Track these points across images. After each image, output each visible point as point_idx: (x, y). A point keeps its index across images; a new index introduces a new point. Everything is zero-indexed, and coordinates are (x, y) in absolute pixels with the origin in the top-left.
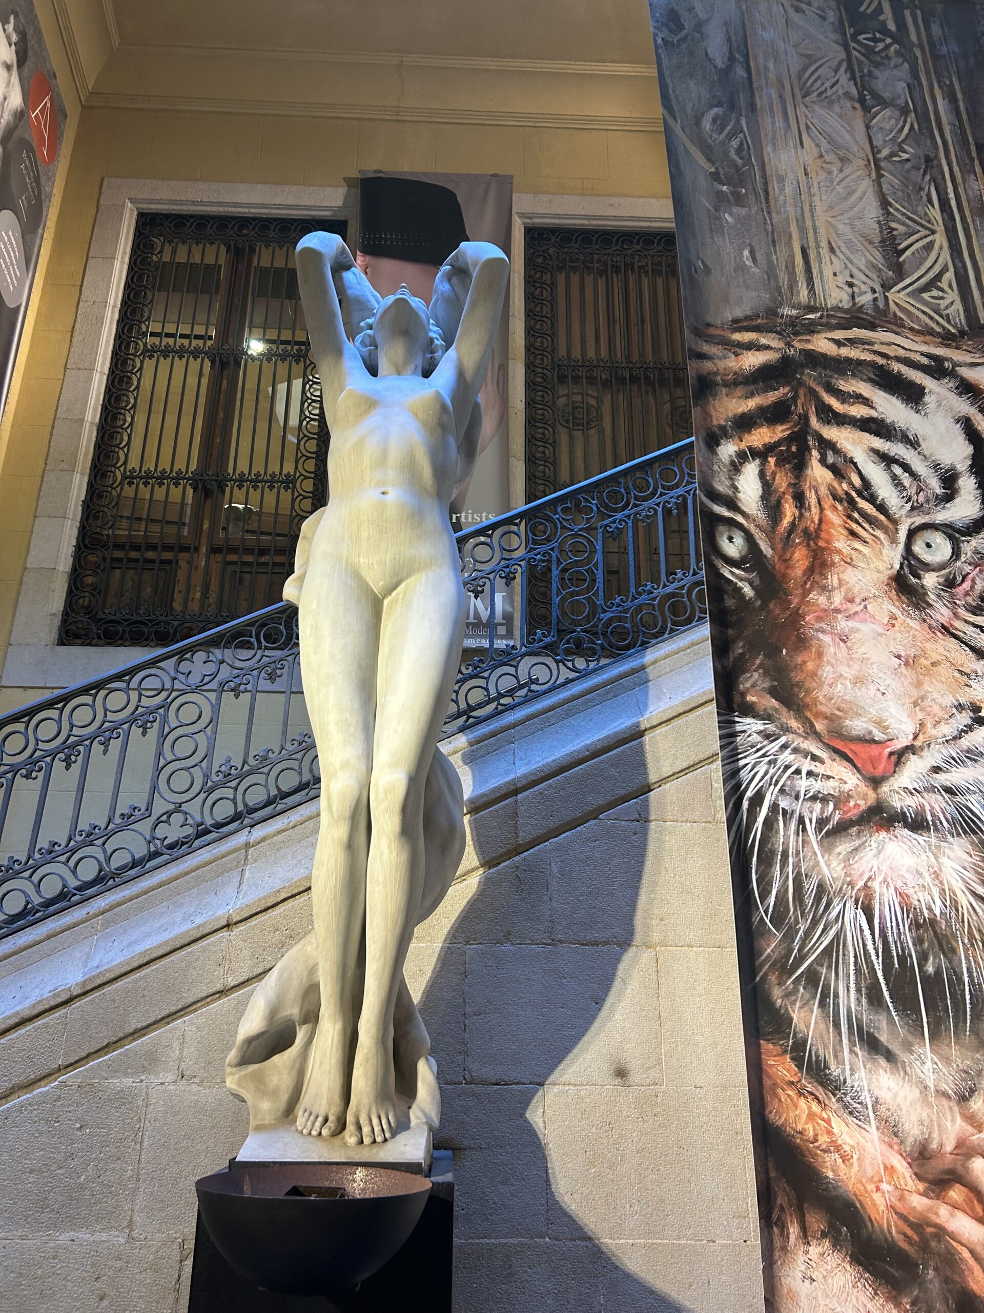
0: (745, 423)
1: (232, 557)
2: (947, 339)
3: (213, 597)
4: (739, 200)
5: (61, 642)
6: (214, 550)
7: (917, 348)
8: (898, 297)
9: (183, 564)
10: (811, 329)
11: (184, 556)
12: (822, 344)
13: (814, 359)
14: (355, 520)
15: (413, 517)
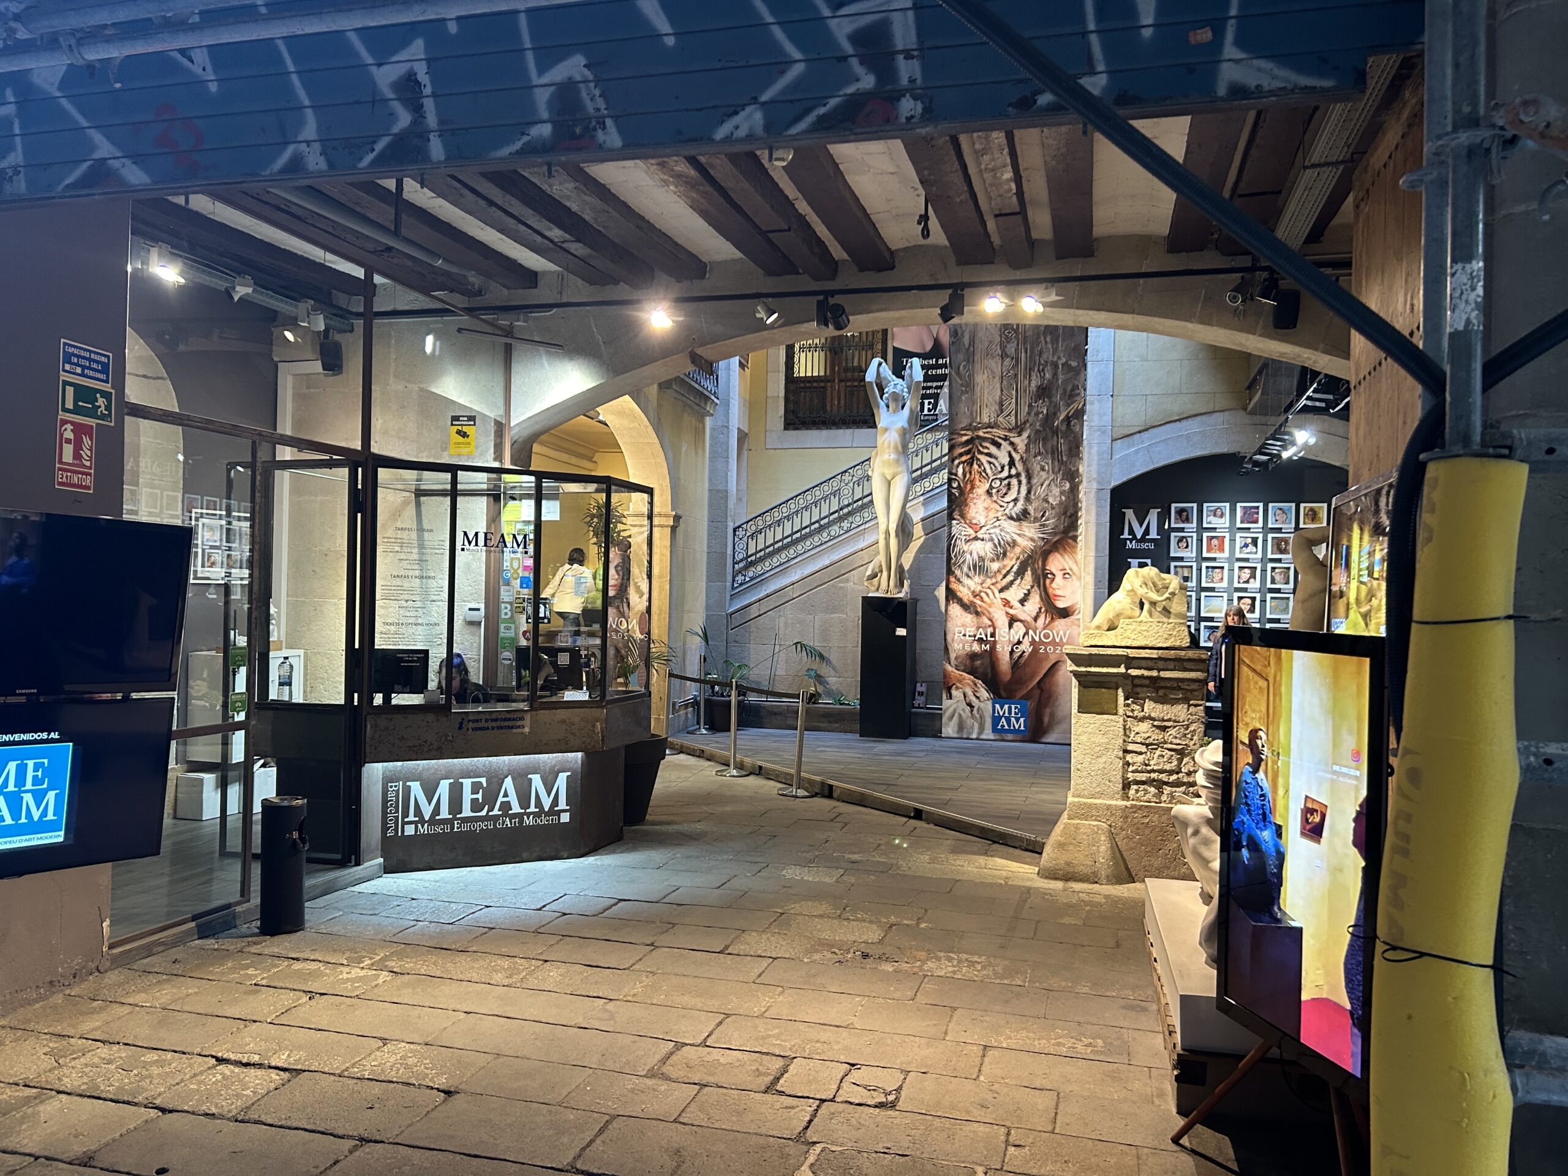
0: (961, 455)
1: (849, 384)
2: (1010, 430)
3: (842, 402)
4: (967, 392)
5: (785, 429)
6: (841, 381)
7: (1002, 433)
8: (1000, 419)
9: (829, 389)
10: (979, 429)
11: (829, 384)
12: (981, 433)
13: (978, 437)
14: (883, 462)
15: (897, 461)
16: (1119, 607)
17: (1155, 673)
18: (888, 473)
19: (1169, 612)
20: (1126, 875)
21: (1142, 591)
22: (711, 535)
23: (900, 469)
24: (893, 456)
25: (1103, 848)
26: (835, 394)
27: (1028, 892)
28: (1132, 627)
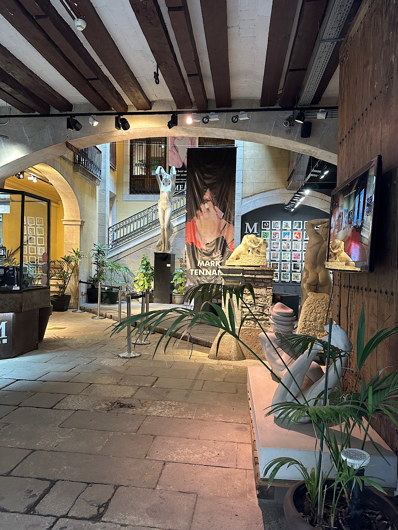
3: (151, 185)
5: (130, 194)
6: (150, 177)
9: (146, 180)
11: (146, 178)
14: (162, 204)
15: (167, 203)
16: (240, 250)
17: (254, 276)
18: (164, 208)
19: (260, 252)
20: (242, 357)
21: (249, 244)
22: (99, 230)
23: (168, 206)
24: (166, 202)
25: (233, 346)
26: (148, 182)
27: (202, 366)
28: (245, 258)
